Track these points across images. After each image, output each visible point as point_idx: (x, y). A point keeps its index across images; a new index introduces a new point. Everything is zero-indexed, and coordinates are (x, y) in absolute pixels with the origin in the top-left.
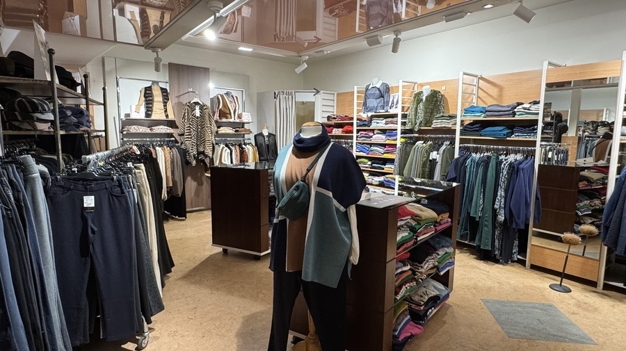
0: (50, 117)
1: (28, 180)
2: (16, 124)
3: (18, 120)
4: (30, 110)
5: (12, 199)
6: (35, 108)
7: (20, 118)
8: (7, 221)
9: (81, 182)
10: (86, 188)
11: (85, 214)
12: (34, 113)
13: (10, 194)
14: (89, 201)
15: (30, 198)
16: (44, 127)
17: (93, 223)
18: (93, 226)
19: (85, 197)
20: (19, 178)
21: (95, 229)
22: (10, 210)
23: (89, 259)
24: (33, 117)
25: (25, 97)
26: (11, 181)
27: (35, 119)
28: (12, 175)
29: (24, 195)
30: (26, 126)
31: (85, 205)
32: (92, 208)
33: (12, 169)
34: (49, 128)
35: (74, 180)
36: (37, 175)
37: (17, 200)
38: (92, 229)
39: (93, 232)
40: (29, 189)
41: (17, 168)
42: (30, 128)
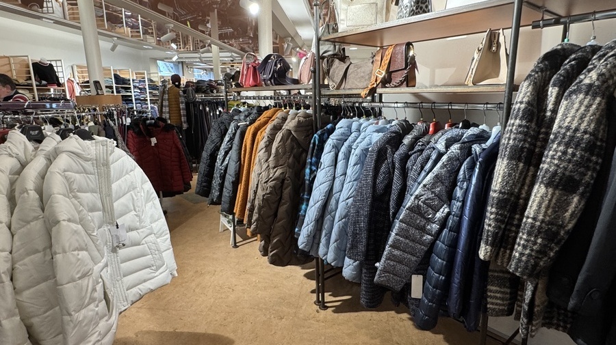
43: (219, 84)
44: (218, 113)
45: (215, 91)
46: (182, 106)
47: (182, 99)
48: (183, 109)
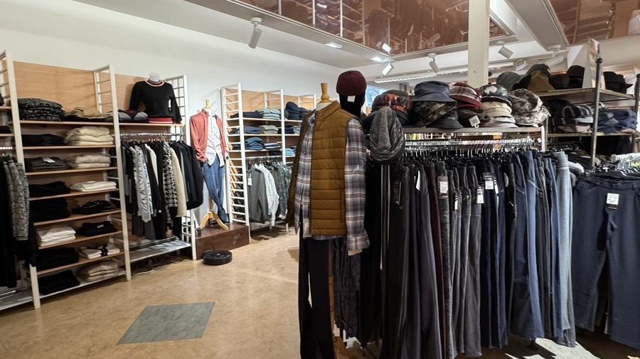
0: (590, 120)
1: (559, 172)
2: (561, 128)
3: (562, 125)
4: (574, 115)
5: (545, 184)
6: (578, 114)
7: (564, 123)
8: (538, 200)
9: (607, 180)
10: (611, 186)
11: (607, 210)
12: (576, 117)
13: (544, 180)
14: (613, 199)
15: (559, 186)
16: (583, 130)
17: (614, 219)
18: (613, 223)
19: (609, 194)
20: (552, 169)
21: (615, 226)
22: (542, 192)
23: (604, 254)
24: (574, 121)
25: (572, 105)
26: (546, 171)
27: (576, 123)
28: (547, 166)
29: (553, 183)
30: (569, 129)
31: (608, 202)
32: (615, 206)
33: (549, 161)
34: (588, 130)
35: (602, 177)
36: (567, 168)
37: (548, 185)
38: (612, 226)
39: (612, 229)
40: (558, 179)
41: (552, 161)
42: (571, 130)
43: (489, 99)
44: (480, 199)
45: (475, 120)
46: (353, 174)
47: (356, 150)
48: (355, 185)
